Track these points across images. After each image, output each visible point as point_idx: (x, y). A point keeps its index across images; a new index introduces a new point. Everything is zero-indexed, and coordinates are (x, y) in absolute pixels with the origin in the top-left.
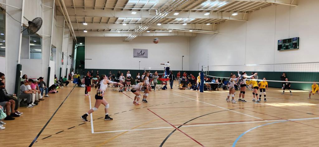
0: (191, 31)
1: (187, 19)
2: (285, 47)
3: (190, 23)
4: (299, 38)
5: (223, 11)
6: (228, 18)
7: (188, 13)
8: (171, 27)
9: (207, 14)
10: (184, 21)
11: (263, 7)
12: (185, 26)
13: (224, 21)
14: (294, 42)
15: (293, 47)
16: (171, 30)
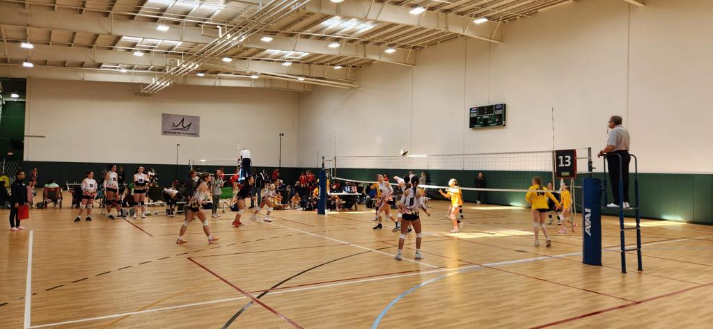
0: (301, 79)
1: (292, 53)
2: (481, 123)
3: (298, 63)
4: (505, 105)
5: (367, 42)
6: (377, 58)
7: (292, 39)
8: (257, 69)
9: (335, 45)
10: (286, 56)
11: (442, 41)
12: (288, 67)
13: (370, 63)
14: (499, 112)
15: (495, 122)
16: (256, 74)
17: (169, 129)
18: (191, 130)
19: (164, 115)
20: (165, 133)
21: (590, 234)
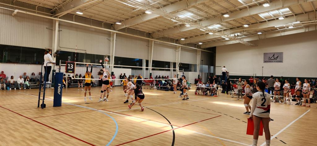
17: (267, 60)
18: (278, 60)
19: (264, 53)
20: (265, 62)
21: (60, 94)
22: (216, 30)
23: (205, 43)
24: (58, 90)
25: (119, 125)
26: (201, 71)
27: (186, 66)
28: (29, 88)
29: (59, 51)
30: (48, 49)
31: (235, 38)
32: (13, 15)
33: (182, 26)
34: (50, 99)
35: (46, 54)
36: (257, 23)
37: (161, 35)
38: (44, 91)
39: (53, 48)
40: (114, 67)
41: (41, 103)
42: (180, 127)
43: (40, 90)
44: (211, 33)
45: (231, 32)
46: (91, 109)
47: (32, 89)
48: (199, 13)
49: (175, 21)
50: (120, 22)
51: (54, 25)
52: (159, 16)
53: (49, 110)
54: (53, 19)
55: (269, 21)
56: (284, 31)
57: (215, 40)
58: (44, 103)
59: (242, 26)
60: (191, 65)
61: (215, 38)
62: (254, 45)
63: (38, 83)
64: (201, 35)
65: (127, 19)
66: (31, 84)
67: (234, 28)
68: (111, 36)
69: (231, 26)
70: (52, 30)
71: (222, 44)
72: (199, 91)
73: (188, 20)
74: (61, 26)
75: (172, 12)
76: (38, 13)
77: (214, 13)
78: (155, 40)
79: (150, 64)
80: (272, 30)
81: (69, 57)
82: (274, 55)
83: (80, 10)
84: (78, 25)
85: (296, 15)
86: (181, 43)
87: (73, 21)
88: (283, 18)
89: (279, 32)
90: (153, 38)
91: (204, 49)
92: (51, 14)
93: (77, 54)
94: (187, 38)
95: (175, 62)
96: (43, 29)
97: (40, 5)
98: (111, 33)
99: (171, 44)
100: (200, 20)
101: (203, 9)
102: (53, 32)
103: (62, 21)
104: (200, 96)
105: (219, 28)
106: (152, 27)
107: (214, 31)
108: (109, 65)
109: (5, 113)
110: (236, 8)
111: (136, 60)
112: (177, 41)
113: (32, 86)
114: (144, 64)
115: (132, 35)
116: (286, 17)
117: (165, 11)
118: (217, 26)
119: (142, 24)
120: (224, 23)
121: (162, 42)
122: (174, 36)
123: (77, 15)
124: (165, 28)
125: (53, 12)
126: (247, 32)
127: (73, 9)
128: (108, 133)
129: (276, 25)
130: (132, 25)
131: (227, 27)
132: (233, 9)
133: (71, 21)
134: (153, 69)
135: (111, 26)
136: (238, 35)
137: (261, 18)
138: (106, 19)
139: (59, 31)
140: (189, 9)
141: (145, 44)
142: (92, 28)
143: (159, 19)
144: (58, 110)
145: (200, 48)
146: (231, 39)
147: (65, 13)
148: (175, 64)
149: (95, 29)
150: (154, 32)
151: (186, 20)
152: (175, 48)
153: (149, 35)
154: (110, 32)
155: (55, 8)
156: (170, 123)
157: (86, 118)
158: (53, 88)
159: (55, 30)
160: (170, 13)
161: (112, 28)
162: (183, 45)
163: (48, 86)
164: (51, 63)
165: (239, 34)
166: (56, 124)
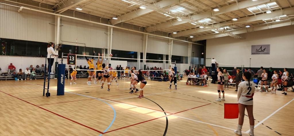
17: (254, 52)
18: (265, 51)
19: (252, 46)
20: (253, 54)
21: (63, 84)
22: (206, 24)
23: (196, 36)
24: (61, 80)
25: (117, 111)
26: (192, 62)
27: (178, 59)
28: (34, 79)
29: (61, 45)
30: (51, 43)
31: (224, 31)
32: (19, 11)
33: (174, 20)
34: (53, 88)
35: (49, 47)
36: (246, 17)
37: (154, 29)
38: (49, 81)
39: (55, 42)
40: (111, 60)
41: (46, 92)
42: (173, 114)
43: (45, 80)
44: (201, 27)
45: (221, 26)
46: (90, 98)
47: (38, 80)
48: (190, 8)
49: (168, 16)
50: (116, 17)
51: (56, 21)
52: (153, 11)
53: (53, 98)
54: (55, 15)
55: (257, 14)
56: (272, 24)
57: (205, 33)
58: (49, 92)
59: (231, 20)
60: (183, 57)
61: (205, 32)
62: (242, 38)
63: (42, 74)
64: (192, 29)
65: (123, 14)
66: (37, 75)
67: (224, 22)
68: (108, 31)
69: (220, 20)
70: (54, 25)
71: (213, 37)
72: (190, 82)
73: (180, 15)
74: (62, 22)
75: (165, 7)
76: (42, 10)
77: (204, 8)
78: (148, 34)
79: (145, 56)
80: (260, 23)
81: (70, 50)
82: (261, 47)
83: (80, 6)
84: (77, 20)
85: (283, 9)
86: (173, 36)
87: (73, 17)
88: (270, 12)
89: (266, 25)
90: (147, 32)
91: (195, 42)
92: (53, 10)
93: (78, 47)
94: (179, 32)
95: (168, 54)
96: (46, 24)
97: (43, 2)
98: (109, 28)
99: (164, 38)
100: (192, 15)
101: (194, 4)
102: (56, 27)
103: (63, 17)
104: (191, 86)
105: (209, 21)
106: (147, 22)
107: (204, 25)
108: (106, 57)
109: (14, 100)
110: (226, 3)
111: (131, 53)
112: (170, 35)
113: (37, 77)
114: (139, 56)
115: (127, 29)
116: (274, 11)
117: (158, 6)
118: (207, 20)
119: (137, 19)
120: (215, 17)
121: (155, 36)
122: (167, 30)
123: (77, 11)
124: (159, 22)
125: (55, 8)
126: (236, 26)
127: (73, 6)
128: (107, 118)
129: (264, 18)
130: (128, 20)
131: (216, 21)
132: (223, 3)
133: (72, 17)
134: (147, 61)
135: (108, 21)
136: (227, 29)
137: (250, 12)
138: (103, 14)
139: (61, 26)
140: (181, 4)
141: (140, 37)
142: (91, 23)
143: (153, 14)
144: (61, 98)
145: (191, 41)
146: (220, 32)
147: (66, 9)
148: (167, 56)
149: (94, 24)
150: (148, 27)
151: (178, 14)
152: (168, 41)
153: (144, 29)
154: (107, 26)
155: (56, 5)
156: (164, 111)
157: (87, 106)
158: (56, 78)
159: (57, 25)
160: (163, 8)
161: (109, 22)
162: (176, 38)
163: (51, 76)
164: (54, 55)
165: (228, 27)
166: (60, 110)
